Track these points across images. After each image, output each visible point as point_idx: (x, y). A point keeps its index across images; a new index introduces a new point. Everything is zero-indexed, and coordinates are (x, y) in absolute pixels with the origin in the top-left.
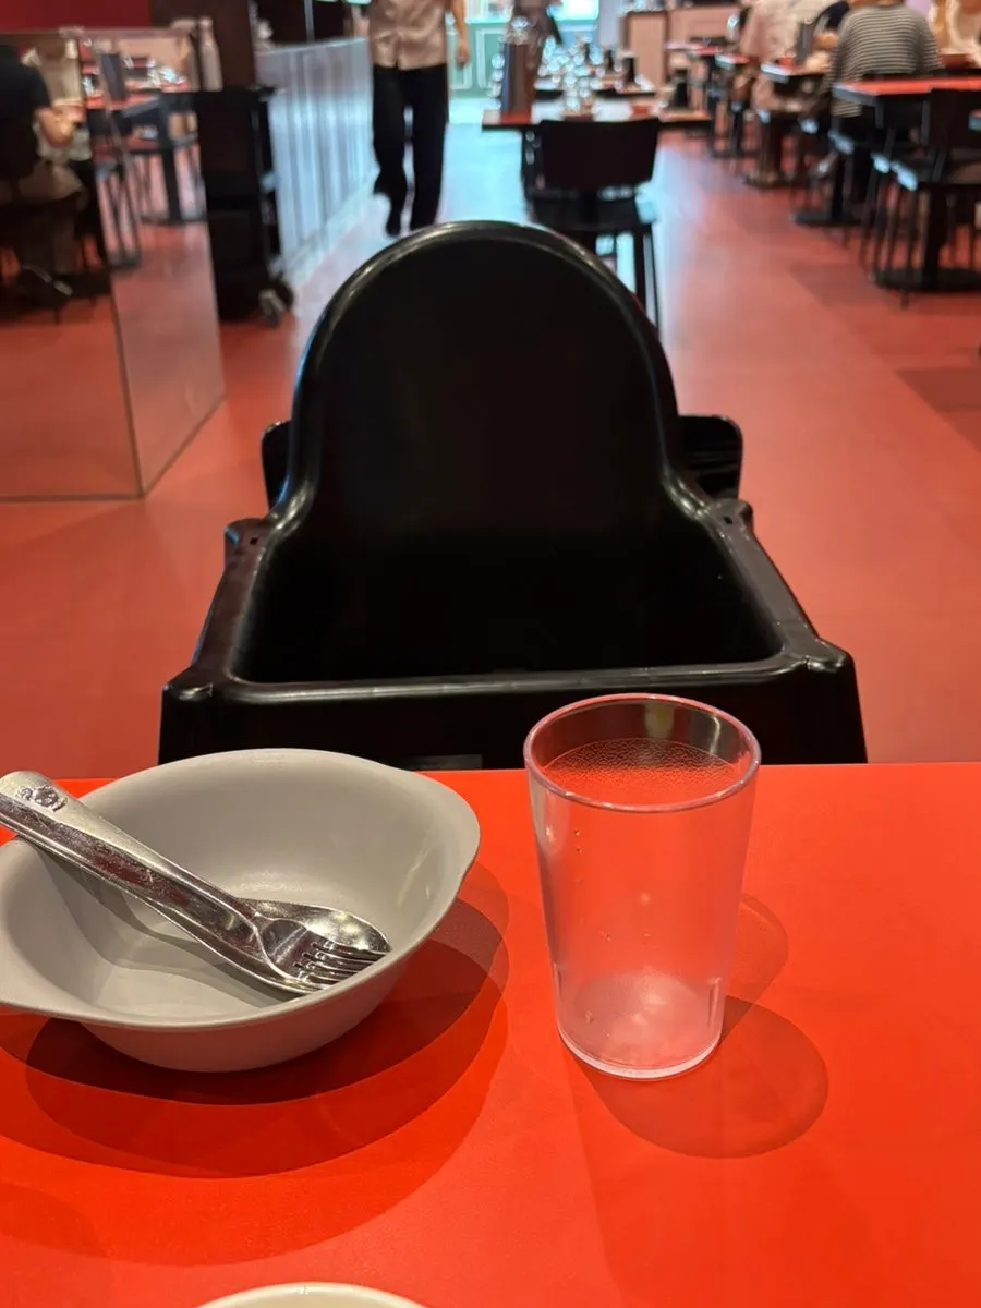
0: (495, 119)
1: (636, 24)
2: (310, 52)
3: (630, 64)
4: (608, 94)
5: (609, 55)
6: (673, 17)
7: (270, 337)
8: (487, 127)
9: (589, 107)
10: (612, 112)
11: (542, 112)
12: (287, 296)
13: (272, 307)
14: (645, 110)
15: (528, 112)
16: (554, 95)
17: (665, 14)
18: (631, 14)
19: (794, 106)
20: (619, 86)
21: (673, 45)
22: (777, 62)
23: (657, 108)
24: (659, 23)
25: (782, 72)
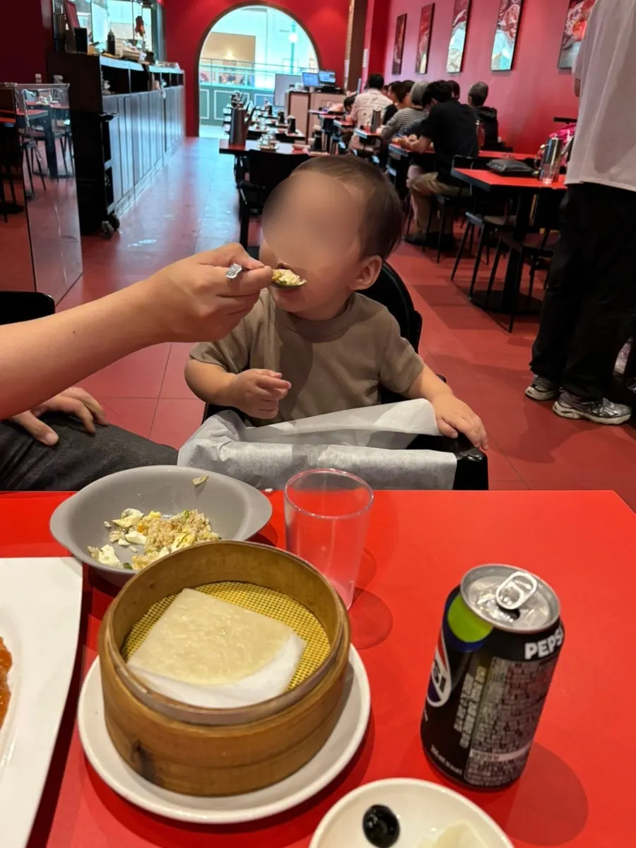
0: (226, 146)
1: (293, 97)
2: (130, 97)
3: (293, 122)
4: (281, 138)
5: (281, 114)
6: (312, 96)
7: (107, 244)
8: (222, 151)
9: (274, 144)
10: (285, 149)
11: (251, 145)
12: (116, 224)
13: (107, 229)
14: (301, 149)
15: (244, 144)
16: (256, 136)
17: (309, 95)
18: (291, 93)
19: (370, 149)
20: (286, 131)
21: (311, 111)
22: (362, 128)
23: (306, 149)
24: (306, 99)
25: (365, 134)
